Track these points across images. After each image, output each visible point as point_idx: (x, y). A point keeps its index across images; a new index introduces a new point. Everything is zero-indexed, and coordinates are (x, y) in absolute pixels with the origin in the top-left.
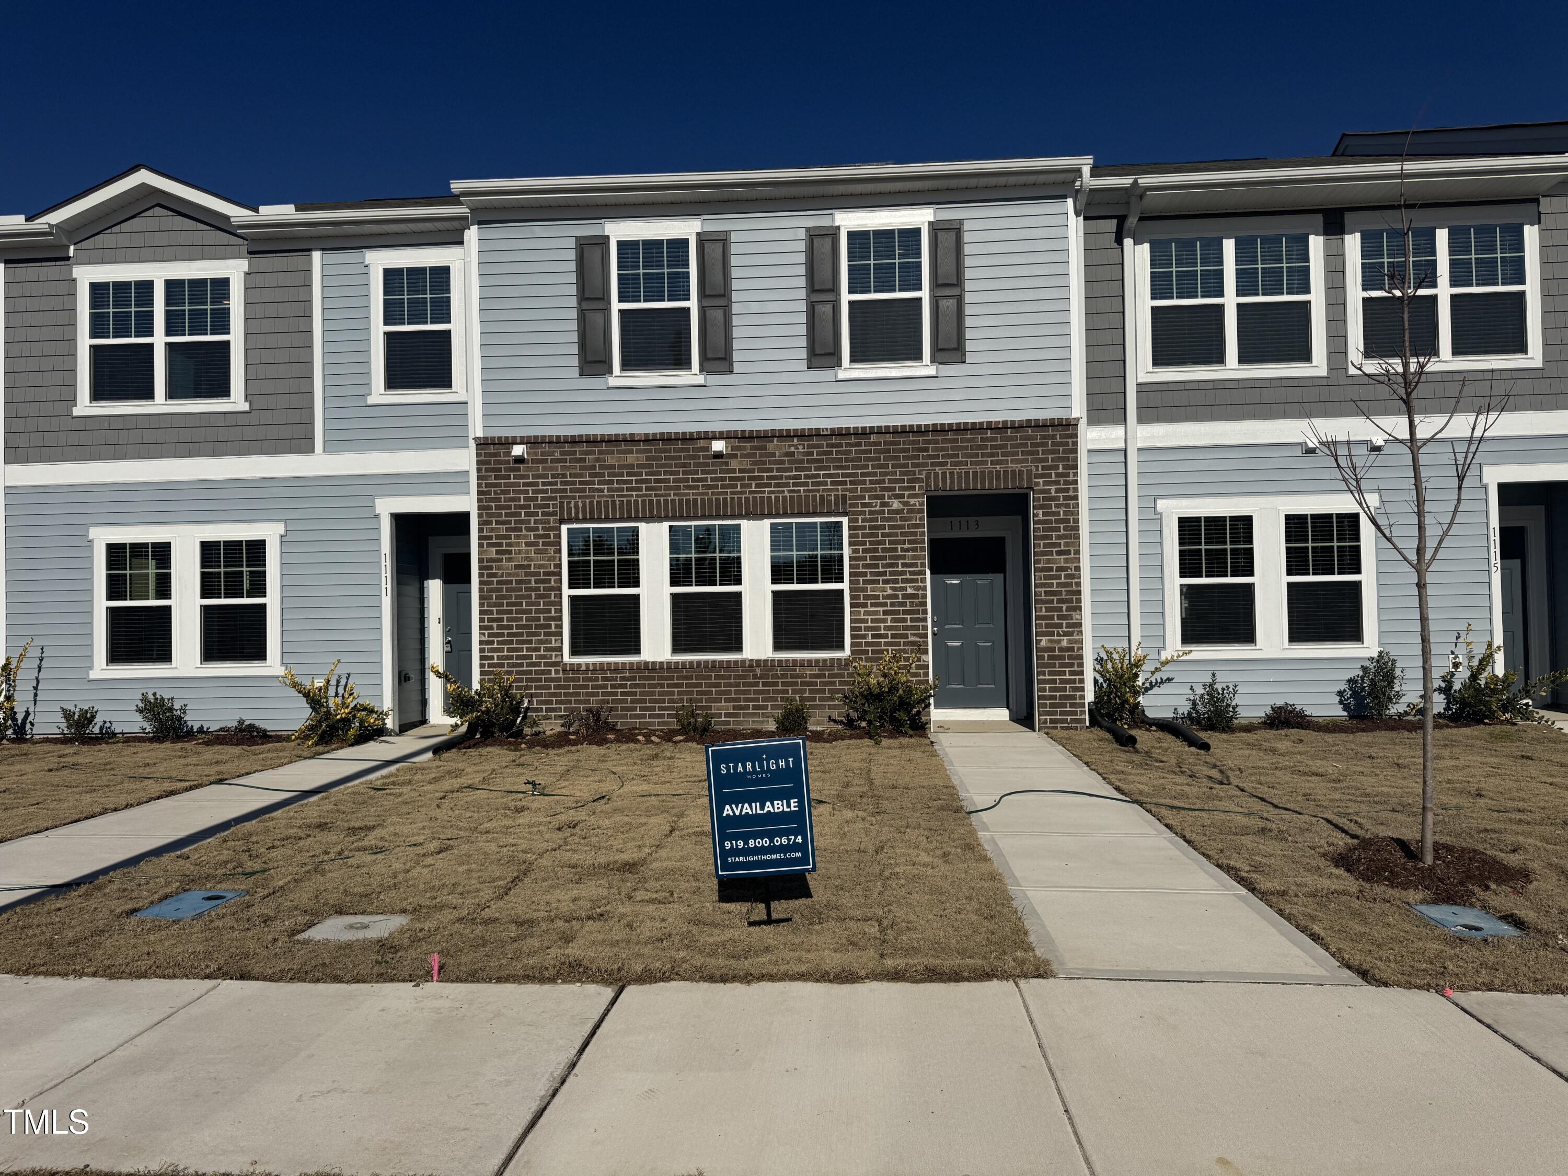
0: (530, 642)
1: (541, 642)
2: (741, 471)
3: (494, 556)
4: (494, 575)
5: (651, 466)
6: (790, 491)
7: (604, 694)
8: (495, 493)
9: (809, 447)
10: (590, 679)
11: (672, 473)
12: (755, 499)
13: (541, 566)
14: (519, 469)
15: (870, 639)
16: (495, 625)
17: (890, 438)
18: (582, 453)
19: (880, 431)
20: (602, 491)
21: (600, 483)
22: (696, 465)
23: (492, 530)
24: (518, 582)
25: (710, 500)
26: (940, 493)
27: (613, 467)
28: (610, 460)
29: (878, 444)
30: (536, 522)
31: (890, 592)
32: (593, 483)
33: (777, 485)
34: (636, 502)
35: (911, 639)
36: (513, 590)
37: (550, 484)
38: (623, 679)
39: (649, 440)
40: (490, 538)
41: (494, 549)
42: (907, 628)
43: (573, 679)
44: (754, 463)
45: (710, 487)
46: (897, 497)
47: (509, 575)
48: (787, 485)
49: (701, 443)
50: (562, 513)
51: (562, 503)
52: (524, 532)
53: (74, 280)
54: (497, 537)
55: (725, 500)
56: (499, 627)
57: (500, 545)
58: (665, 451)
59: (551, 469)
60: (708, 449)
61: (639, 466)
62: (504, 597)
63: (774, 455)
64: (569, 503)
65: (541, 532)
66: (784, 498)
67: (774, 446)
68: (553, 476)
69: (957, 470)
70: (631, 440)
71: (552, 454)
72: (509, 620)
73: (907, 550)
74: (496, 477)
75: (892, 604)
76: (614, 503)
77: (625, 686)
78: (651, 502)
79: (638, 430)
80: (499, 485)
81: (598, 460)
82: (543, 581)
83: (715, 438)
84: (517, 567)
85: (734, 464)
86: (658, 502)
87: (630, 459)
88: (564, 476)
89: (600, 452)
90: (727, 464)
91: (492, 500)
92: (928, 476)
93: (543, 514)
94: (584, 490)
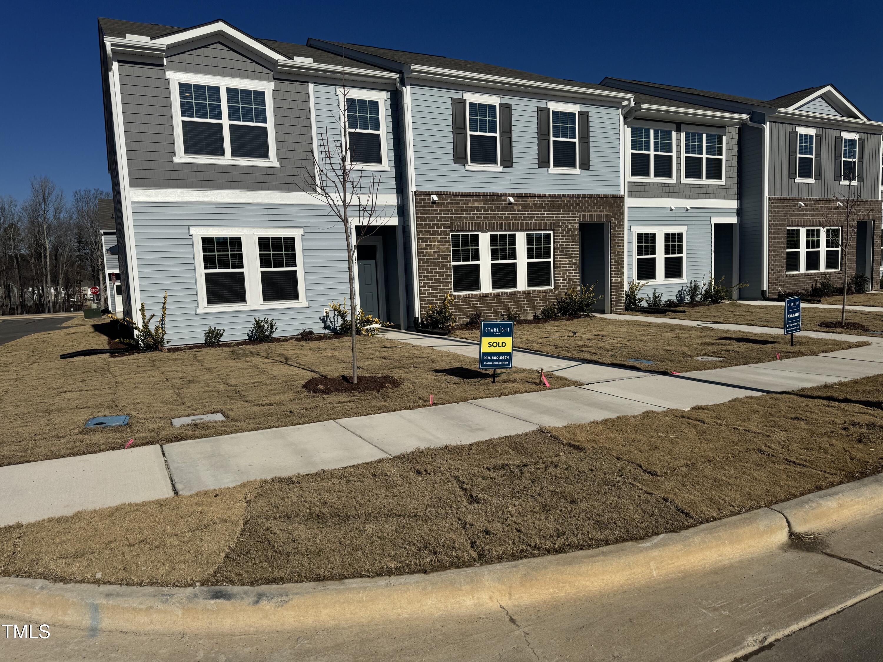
0: (440, 286)
1: (444, 286)
2: (518, 211)
3: (425, 247)
4: (425, 256)
5: (485, 207)
6: (535, 220)
7: (469, 308)
8: (424, 217)
9: (542, 201)
10: (464, 302)
11: (493, 211)
12: (523, 223)
13: (444, 252)
14: (433, 207)
15: (561, 281)
16: (426, 278)
17: (568, 199)
18: (459, 200)
19: (565, 196)
20: (467, 218)
21: (466, 214)
22: (502, 207)
23: (423, 235)
24: (435, 259)
25: (508, 223)
26: (583, 222)
27: (470, 207)
28: (470, 204)
29: (564, 201)
30: (441, 231)
31: (568, 262)
32: (463, 214)
33: (531, 217)
34: (480, 223)
35: (575, 280)
36: (433, 262)
37: (446, 214)
38: (477, 301)
39: (485, 195)
40: (422, 238)
41: (424, 244)
42: (573, 276)
43: (457, 302)
44: (523, 208)
45: (507, 217)
46: (571, 223)
47: (431, 256)
48: (534, 217)
49: (504, 198)
50: (452, 228)
51: (451, 223)
52: (436, 236)
53: (168, 80)
54: (426, 238)
55: (513, 223)
56: (428, 280)
57: (427, 242)
58: (490, 201)
59: (447, 207)
60: (506, 201)
61: (481, 207)
62: (429, 266)
63: (529, 204)
64: (454, 223)
65: (443, 236)
66: (534, 223)
67: (529, 200)
68: (448, 210)
69: (589, 213)
70: (478, 195)
71: (447, 200)
72: (431, 276)
73: (573, 245)
74: (424, 210)
75: (569, 267)
76: (472, 223)
77: (477, 304)
78: (486, 223)
79: (482, 191)
80: (425, 214)
81: (465, 204)
82: (445, 259)
83: (509, 196)
84: (434, 252)
85: (516, 208)
86: (489, 223)
87: (477, 204)
88: (452, 210)
89: (466, 200)
90: (513, 207)
91: (423, 221)
92: (580, 216)
93: (444, 228)
94: (459, 217)
